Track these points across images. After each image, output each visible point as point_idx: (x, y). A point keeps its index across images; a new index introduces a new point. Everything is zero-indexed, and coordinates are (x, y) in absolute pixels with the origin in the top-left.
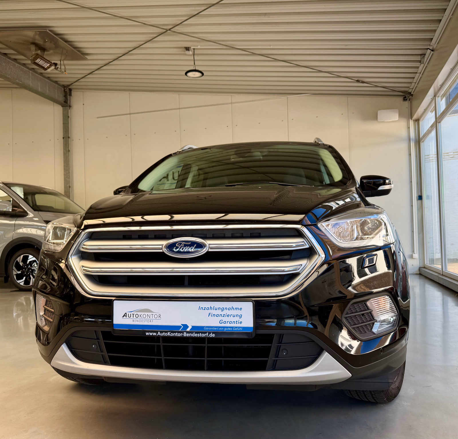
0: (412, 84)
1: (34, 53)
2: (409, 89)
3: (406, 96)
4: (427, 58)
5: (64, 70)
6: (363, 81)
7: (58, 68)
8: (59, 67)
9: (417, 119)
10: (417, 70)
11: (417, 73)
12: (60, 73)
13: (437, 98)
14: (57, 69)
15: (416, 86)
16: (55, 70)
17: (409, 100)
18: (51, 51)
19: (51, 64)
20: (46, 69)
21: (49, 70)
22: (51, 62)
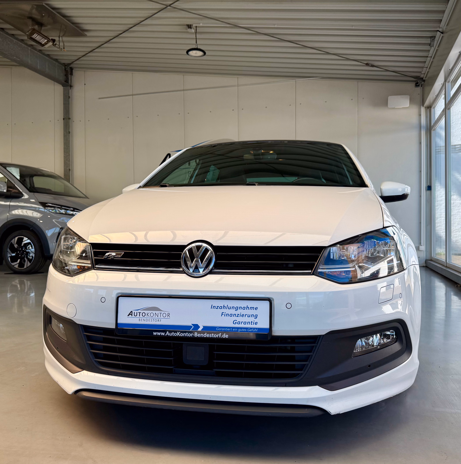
0: (423, 69)
1: (30, 28)
2: (421, 73)
3: (418, 81)
4: (437, 41)
5: (63, 47)
6: (373, 64)
7: (56, 44)
8: (58, 44)
9: (429, 106)
10: (428, 53)
11: (427, 57)
12: (58, 51)
13: (447, 83)
15: (428, 72)
16: (54, 47)
17: (422, 86)
18: (49, 27)
19: (49, 40)
20: (43, 45)
21: (46, 46)
22: (49, 38)
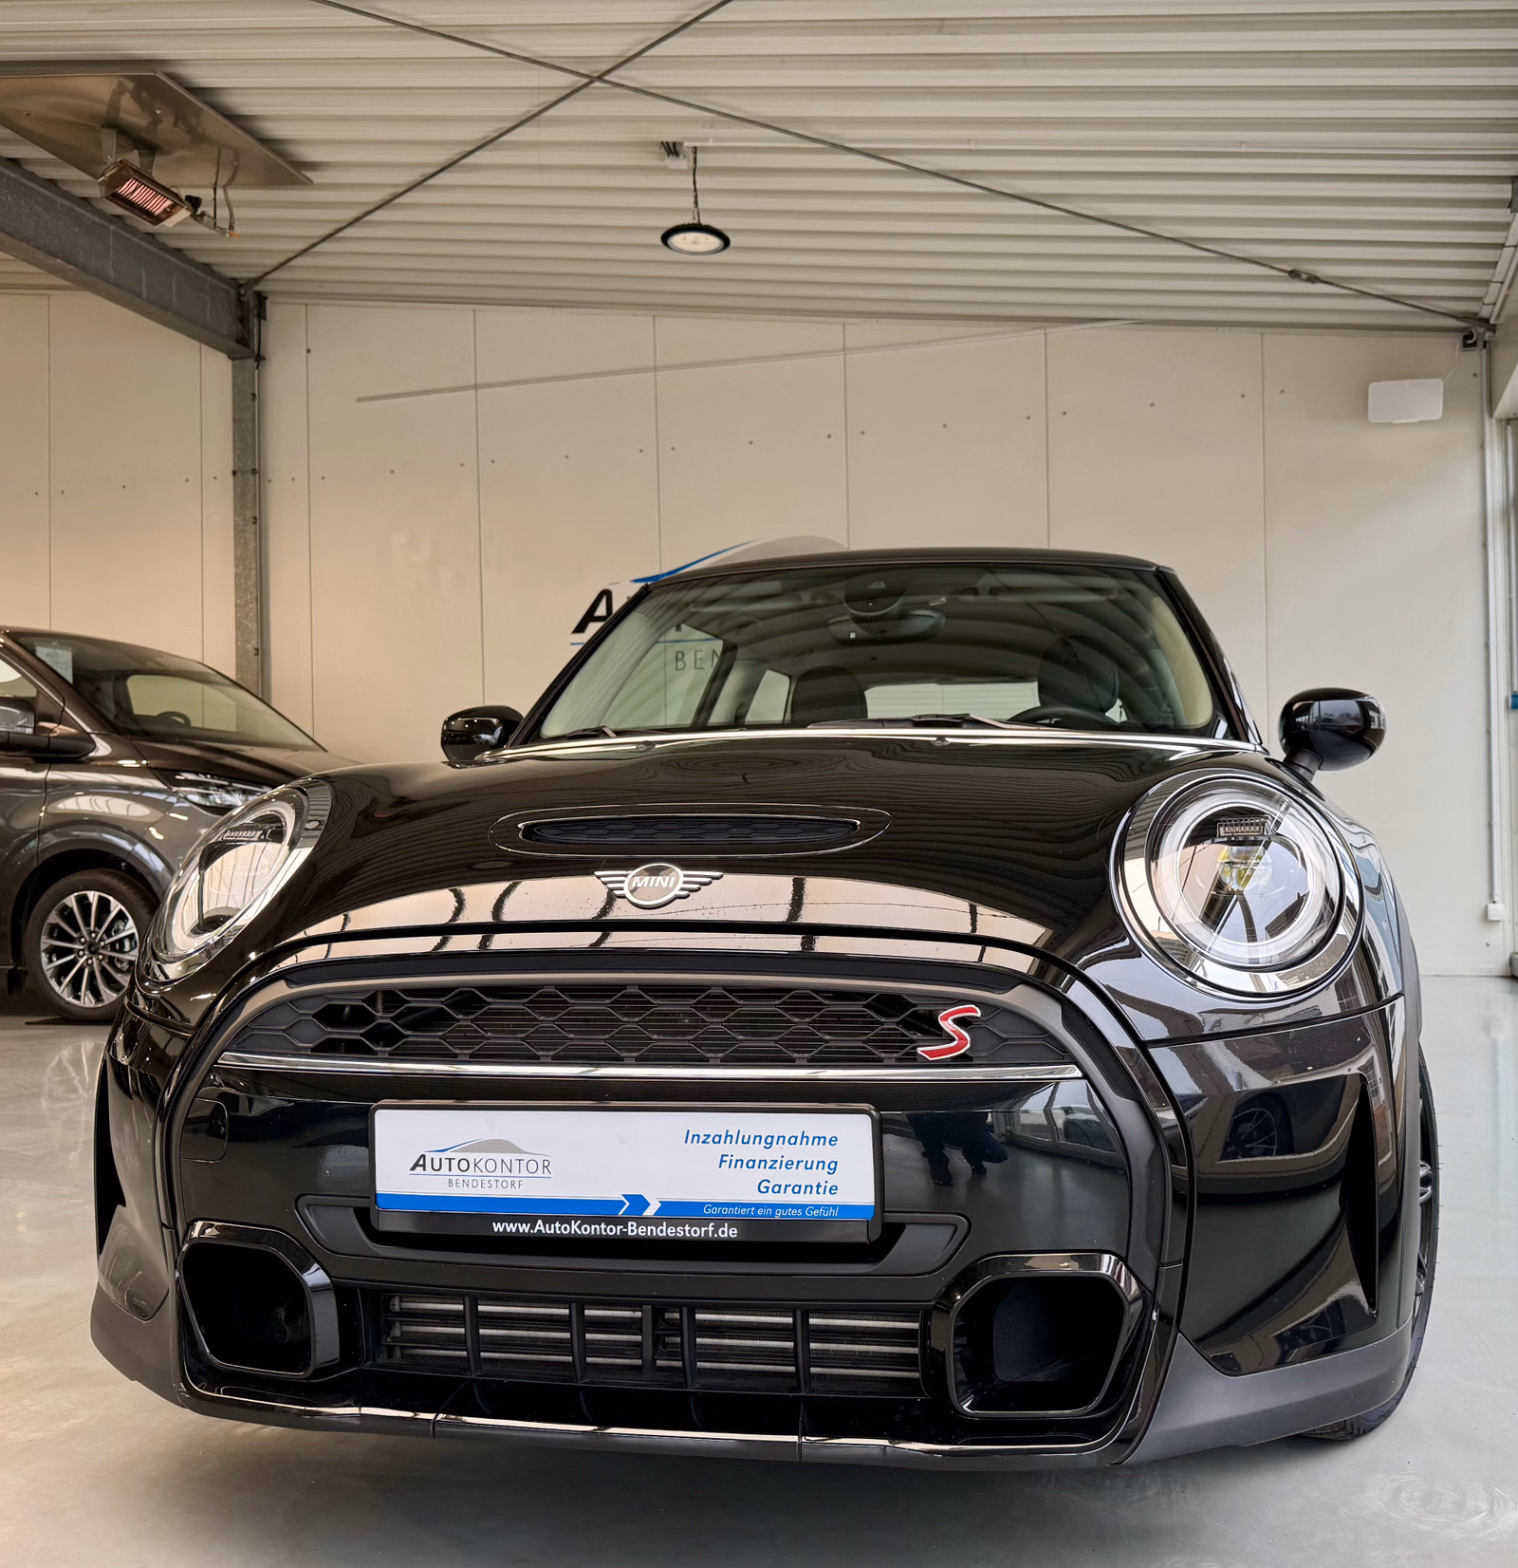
1: (112, 158)
5: (228, 223)
12: (212, 236)
14: (198, 218)
16: (196, 223)
18: (178, 154)
19: (177, 200)
20: (157, 220)
21: (169, 223)
22: (176, 196)
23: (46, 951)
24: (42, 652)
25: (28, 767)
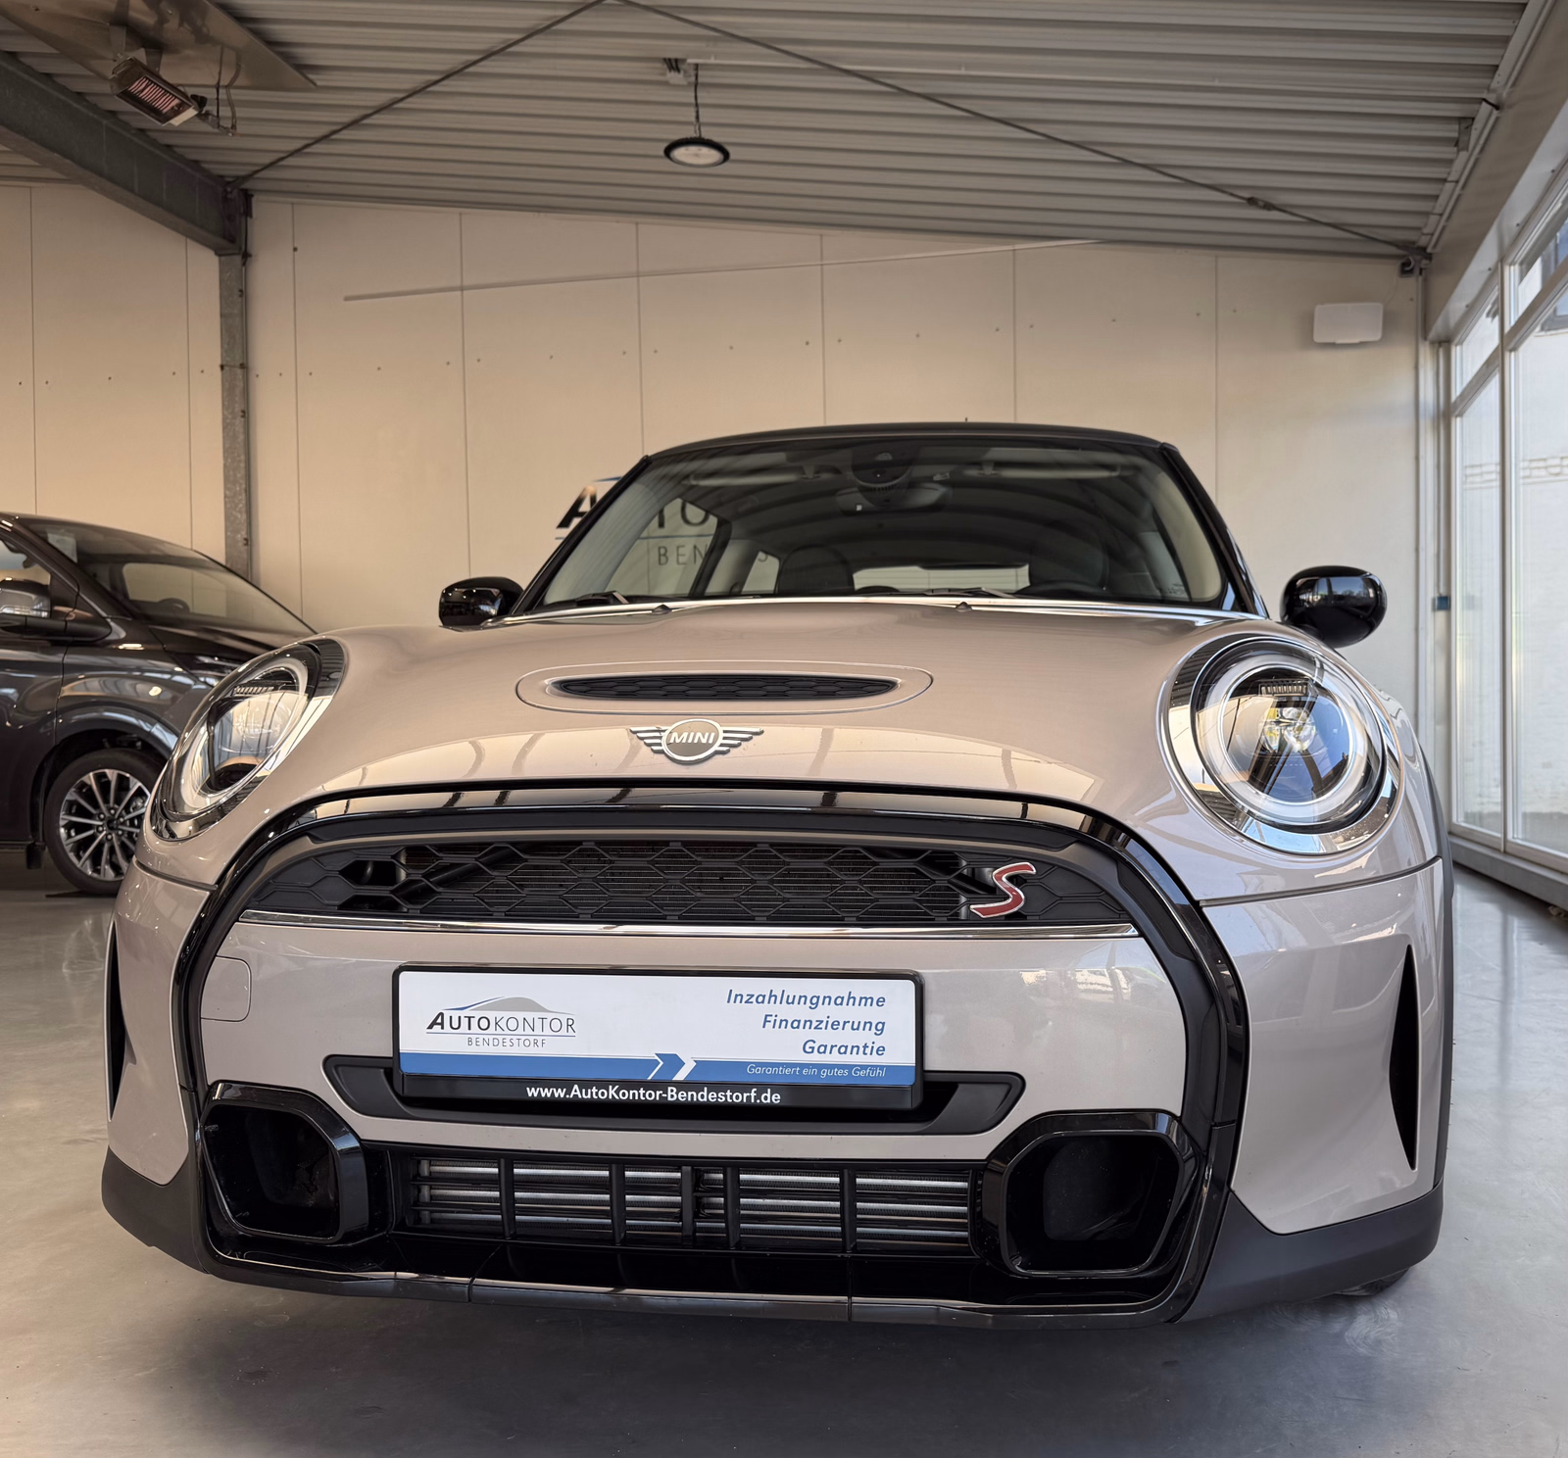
0: (1428, 219)
1: (122, 57)
2: (1419, 233)
3: (1411, 258)
4: (1479, 130)
5: (230, 122)
6: (1269, 201)
7: (208, 114)
8: (214, 110)
9: (1445, 337)
10: (1448, 170)
11: (1445, 181)
12: (216, 134)
13: (1506, 269)
14: (204, 117)
15: (1444, 228)
16: (200, 121)
17: (1421, 273)
19: (184, 99)
20: (165, 118)
21: (176, 121)
22: (184, 94)
23: (65, 826)
24: (53, 538)
25: (43, 650)
